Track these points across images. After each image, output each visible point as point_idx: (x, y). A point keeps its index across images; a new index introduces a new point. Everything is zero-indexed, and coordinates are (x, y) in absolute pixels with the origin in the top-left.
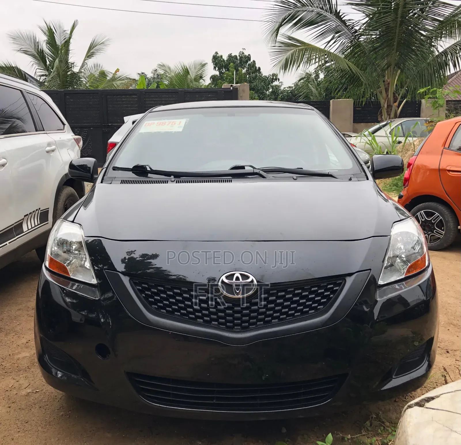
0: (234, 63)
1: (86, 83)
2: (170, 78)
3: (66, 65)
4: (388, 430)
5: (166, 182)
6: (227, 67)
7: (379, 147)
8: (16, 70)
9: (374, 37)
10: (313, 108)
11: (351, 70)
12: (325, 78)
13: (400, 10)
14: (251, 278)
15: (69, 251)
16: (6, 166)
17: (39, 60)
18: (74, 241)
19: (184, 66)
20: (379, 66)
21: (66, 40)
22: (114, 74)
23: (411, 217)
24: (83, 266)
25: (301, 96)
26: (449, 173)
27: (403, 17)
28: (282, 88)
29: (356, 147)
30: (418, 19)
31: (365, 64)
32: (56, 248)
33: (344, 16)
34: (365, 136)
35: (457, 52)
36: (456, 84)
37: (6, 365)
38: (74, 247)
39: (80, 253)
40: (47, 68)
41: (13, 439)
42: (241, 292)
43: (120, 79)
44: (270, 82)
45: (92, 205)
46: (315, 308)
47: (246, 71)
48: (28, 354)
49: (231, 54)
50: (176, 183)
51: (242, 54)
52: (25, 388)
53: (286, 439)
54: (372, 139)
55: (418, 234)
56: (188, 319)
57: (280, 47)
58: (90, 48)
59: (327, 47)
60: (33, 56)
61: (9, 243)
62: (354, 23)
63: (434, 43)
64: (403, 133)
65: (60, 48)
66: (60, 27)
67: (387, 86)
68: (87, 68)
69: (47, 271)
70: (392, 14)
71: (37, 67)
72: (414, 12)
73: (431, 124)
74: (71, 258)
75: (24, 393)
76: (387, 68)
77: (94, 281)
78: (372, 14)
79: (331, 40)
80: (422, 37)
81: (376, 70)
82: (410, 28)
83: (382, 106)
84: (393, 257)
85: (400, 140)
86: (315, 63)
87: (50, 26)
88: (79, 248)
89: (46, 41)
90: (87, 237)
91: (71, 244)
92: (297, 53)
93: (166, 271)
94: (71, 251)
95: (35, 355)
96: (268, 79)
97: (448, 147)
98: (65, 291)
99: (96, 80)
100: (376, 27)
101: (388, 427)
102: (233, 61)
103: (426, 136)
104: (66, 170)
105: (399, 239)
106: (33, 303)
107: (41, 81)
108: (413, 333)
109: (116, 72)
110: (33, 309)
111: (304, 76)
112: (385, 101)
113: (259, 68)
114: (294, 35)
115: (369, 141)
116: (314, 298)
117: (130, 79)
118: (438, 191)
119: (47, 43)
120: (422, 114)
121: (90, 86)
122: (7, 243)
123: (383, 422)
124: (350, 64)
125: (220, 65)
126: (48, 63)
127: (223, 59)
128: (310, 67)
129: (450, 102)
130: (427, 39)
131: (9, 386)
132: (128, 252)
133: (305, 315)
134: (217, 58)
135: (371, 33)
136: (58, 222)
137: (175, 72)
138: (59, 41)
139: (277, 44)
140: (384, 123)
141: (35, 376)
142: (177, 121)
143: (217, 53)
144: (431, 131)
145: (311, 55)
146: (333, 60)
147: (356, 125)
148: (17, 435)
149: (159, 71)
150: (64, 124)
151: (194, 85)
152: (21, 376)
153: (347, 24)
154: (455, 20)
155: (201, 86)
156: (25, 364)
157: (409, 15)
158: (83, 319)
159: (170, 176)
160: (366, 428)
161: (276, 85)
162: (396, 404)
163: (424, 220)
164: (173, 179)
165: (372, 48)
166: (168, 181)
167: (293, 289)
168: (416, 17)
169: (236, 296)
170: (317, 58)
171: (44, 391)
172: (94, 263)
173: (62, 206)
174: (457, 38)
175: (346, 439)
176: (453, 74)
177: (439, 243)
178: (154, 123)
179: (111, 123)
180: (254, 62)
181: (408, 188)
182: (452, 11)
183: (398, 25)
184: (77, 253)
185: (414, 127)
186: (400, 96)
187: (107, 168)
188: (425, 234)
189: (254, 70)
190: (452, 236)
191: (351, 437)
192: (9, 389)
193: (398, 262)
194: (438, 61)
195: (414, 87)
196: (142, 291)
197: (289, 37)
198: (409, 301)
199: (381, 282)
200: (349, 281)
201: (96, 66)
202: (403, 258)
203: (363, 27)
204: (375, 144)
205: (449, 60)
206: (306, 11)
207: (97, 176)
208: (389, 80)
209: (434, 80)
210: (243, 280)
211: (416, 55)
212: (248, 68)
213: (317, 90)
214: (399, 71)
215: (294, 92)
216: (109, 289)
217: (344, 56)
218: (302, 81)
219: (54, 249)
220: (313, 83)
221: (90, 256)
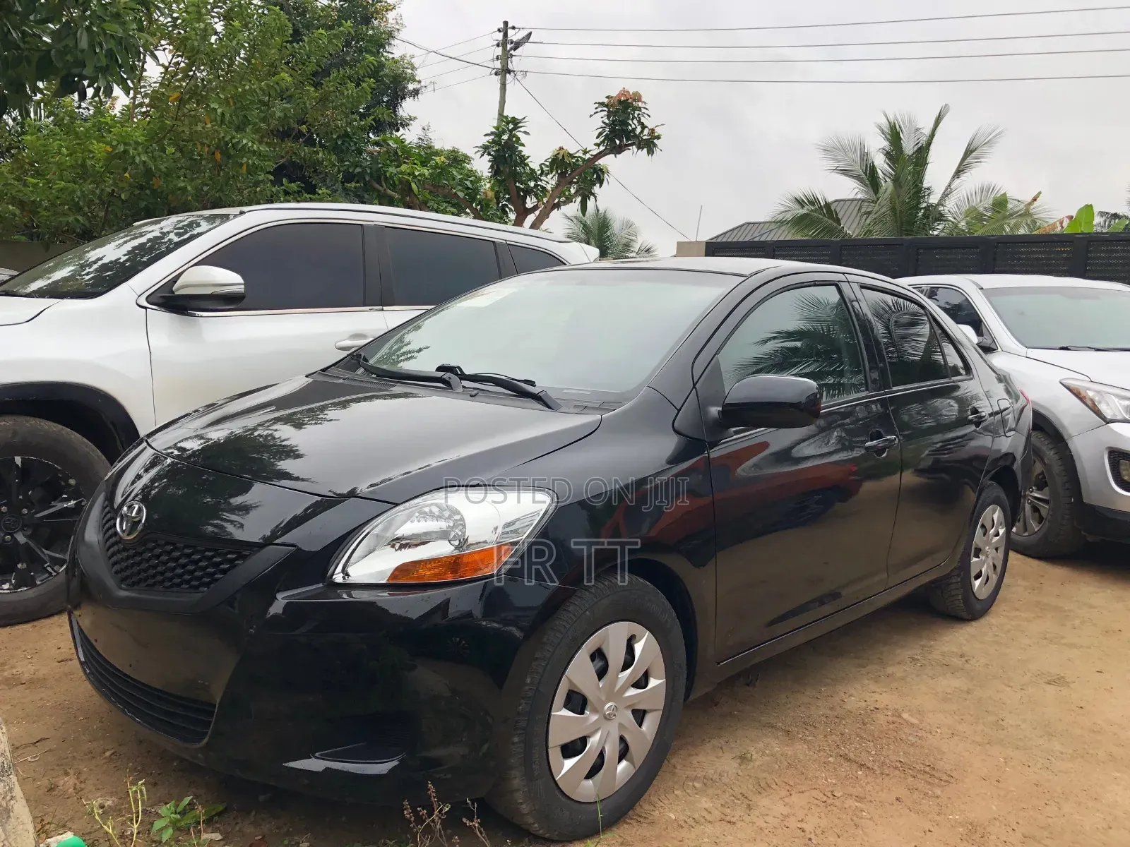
17: (866, 185)
21: (920, 145)
22: (1028, 204)
42: (127, 531)
60: (857, 178)
65: (909, 158)
66: (910, 121)
87: (894, 123)
89: (884, 150)
109: (1034, 200)
119: (884, 154)
138: (909, 147)
201: (985, 190)
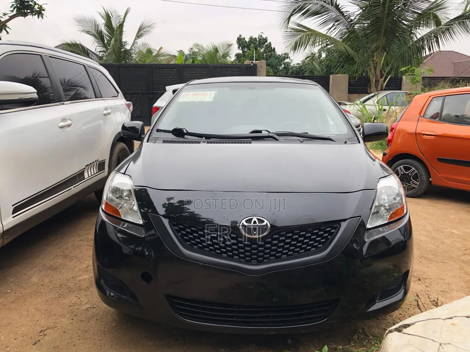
0: (254, 44)
1: (136, 58)
2: (203, 55)
3: (120, 43)
4: (371, 343)
5: (199, 142)
6: (248, 47)
7: (368, 113)
8: (80, 46)
9: (366, 25)
10: (317, 84)
11: (347, 51)
12: (326, 57)
13: (387, 4)
14: (266, 222)
15: (121, 197)
16: (71, 126)
17: (98, 39)
18: (125, 189)
19: (214, 46)
20: (369, 49)
21: (120, 23)
22: (158, 51)
23: (394, 174)
24: (132, 209)
25: (307, 71)
26: (424, 136)
27: (389, 9)
28: (292, 64)
29: (350, 113)
30: (401, 11)
31: (359, 47)
32: (111, 195)
33: (342, 8)
34: (357, 104)
35: (432, 39)
36: (430, 64)
37: (69, 286)
38: (125, 194)
39: (130, 198)
40: (105, 46)
41: (75, 346)
42: (257, 233)
43: (163, 55)
44: (283, 60)
45: (140, 161)
46: (316, 247)
47: (264, 50)
48: (87, 277)
49: (252, 37)
50: (207, 143)
51: (261, 37)
52: (85, 304)
53: (291, 349)
54: (363, 107)
55: (399, 187)
56: (215, 254)
57: (291, 32)
58: (140, 30)
59: (328, 33)
60: (94, 35)
61: (73, 188)
62: (350, 14)
63: (414, 31)
64: (388, 102)
65: (115, 29)
66: (115, 12)
67: (375, 64)
68: (137, 46)
69: (103, 213)
70: (381, 7)
71: (97, 45)
72: (398, 6)
73: (410, 96)
74: (123, 203)
75: (84, 308)
76: (376, 50)
77: (141, 222)
78: (364, 7)
79: (332, 27)
80: (404, 26)
81: (367, 52)
82: (395, 18)
83: (371, 80)
84: (378, 206)
85: (385, 108)
86: (319, 45)
87: (108, 12)
88: (129, 195)
89: (104, 24)
90: (136, 186)
91: (122, 191)
92: (304, 37)
93: (197, 214)
94: (123, 197)
95: (93, 277)
96: (281, 57)
97: (423, 116)
98: (117, 229)
99: (144, 56)
100: (367, 17)
101: (371, 340)
102: (253, 42)
103: (406, 106)
104: (120, 129)
105: (383, 191)
106: (92, 236)
107: (100, 55)
108: (394, 266)
109: (160, 49)
110: (92, 240)
111: (310, 55)
112: (374, 77)
113: (274, 49)
114: (302, 23)
115: (361, 108)
116: (315, 238)
117: (171, 55)
118: (415, 151)
119: (105, 25)
120: (403, 88)
121: (139, 60)
122: (72, 187)
123: (368, 336)
124: (346, 46)
125: (243, 45)
126: (106, 41)
127: (246, 41)
128: (315, 48)
129: (425, 79)
130: (408, 28)
131: (72, 302)
132: (167, 198)
133: (307, 252)
134: (240, 40)
135: (364, 22)
136: (113, 173)
137: (207, 50)
138: (115, 24)
139: (289, 30)
140: (372, 95)
141: (93, 294)
142: (209, 93)
143: (240, 36)
144: (410, 102)
145: (315, 39)
146: (333, 44)
147: (350, 95)
148: (78, 342)
149: (194, 49)
150: (118, 92)
151: (222, 61)
152: (82, 294)
153: (345, 15)
154: (431, 13)
155: (228, 62)
156: (85, 284)
157: (394, 8)
158: (131, 251)
159: (202, 137)
160: (354, 341)
161: (287, 63)
162: (378, 321)
163: (403, 173)
164: (205, 140)
165: (364, 34)
166: (200, 142)
167: (299, 231)
168: (399, 10)
169: (254, 237)
170: (320, 41)
171: (100, 307)
172: (140, 207)
173: (116, 158)
174: (432, 27)
175: (338, 349)
176: (428, 55)
177: (414, 192)
178: (190, 94)
179: (155, 91)
180: (270, 43)
181: (391, 148)
182: (428, 5)
183: (385, 16)
184: (127, 199)
185: (397, 98)
186: (386, 73)
187: (152, 130)
188: (403, 184)
189: (270, 50)
190: (425, 186)
191: (342, 348)
192: (72, 305)
193: (382, 210)
194: (416, 45)
195: (397, 66)
196: (178, 231)
197: (298, 24)
198: (391, 241)
199: (368, 226)
200: (344, 225)
201: (144, 45)
202: (387, 207)
203: (357, 18)
204: (365, 111)
205: (425, 45)
206: (312, 3)
207: (144, 136)
208: (377, 60)
209: (413, 60)
210: (259, 223)
211: (399, 40)
212: (265, 48)
213: (320, 66)
214: (385, 53)
215: (302, 68)
216: (152, 228)
217: (341, 40)
218: (308, 59)
219: (109, 195)
220: (316, 61)
221: (137, 201)
